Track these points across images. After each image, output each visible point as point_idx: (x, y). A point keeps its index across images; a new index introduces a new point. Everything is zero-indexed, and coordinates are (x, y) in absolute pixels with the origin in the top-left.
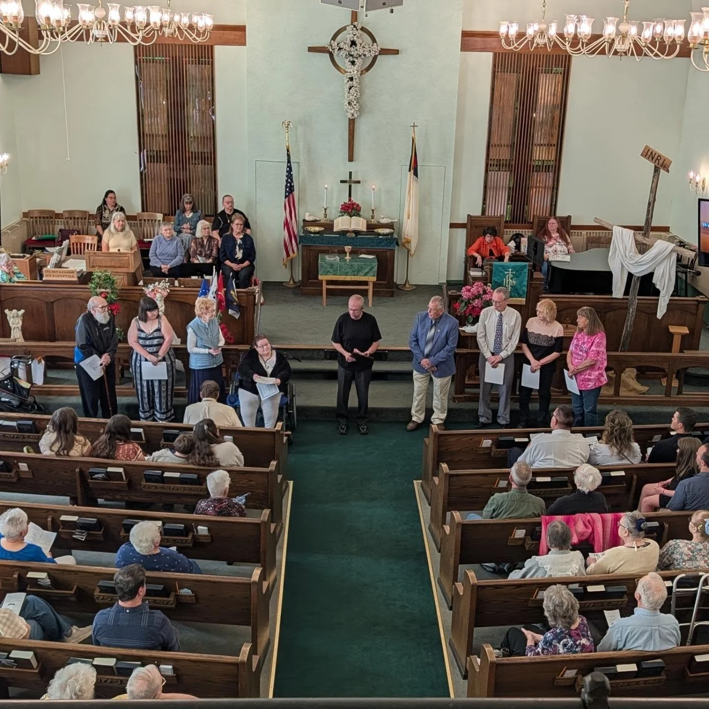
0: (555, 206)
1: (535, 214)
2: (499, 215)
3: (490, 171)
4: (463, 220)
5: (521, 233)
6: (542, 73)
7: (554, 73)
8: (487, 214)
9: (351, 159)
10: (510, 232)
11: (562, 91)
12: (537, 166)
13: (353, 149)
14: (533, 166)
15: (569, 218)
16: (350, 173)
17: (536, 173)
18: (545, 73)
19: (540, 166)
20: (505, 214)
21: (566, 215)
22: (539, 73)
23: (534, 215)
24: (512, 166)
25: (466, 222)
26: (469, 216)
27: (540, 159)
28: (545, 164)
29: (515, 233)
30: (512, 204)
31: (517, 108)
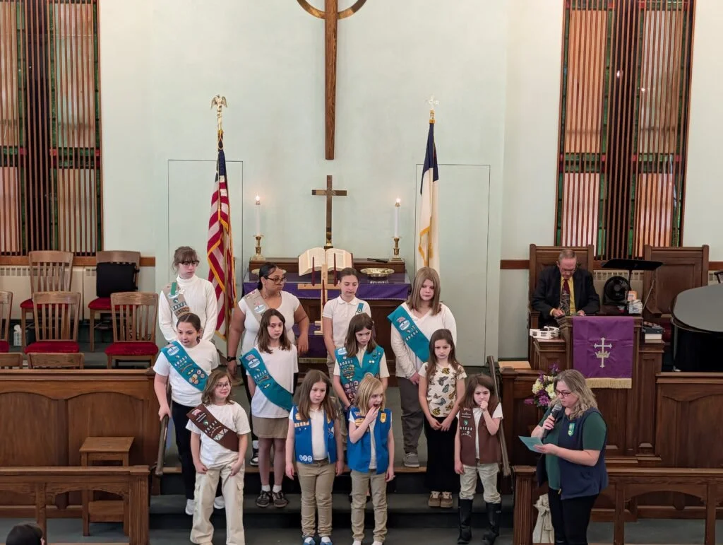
0: (681, 229)
1: (646, 243)
2: (584, 245)
3: (567, 172)
4: (524, 255)
5: (623, 276)
6: (648, 9)
7: (669, 10)
8: (564, 245)
9: (330, 155)
10: (605, 274)
11: (684, 39)
12: (646, 163)
13: (333, 138)
14: (640, 163)
15: (705, 249)
16: (329, 178)
17: (644, 175)
18: (653, 9)
19: (651, 163)
20: (595, 244)
21: (700, 245)
22: (642, 10)
23: (644, 246)
24: (603, 163)
25: (527, 257)
26: (533, 247)
27: (651, 151)
28: (659, 160)
29: (613, 275)
30: (606, 228)
31: (608, 68)
